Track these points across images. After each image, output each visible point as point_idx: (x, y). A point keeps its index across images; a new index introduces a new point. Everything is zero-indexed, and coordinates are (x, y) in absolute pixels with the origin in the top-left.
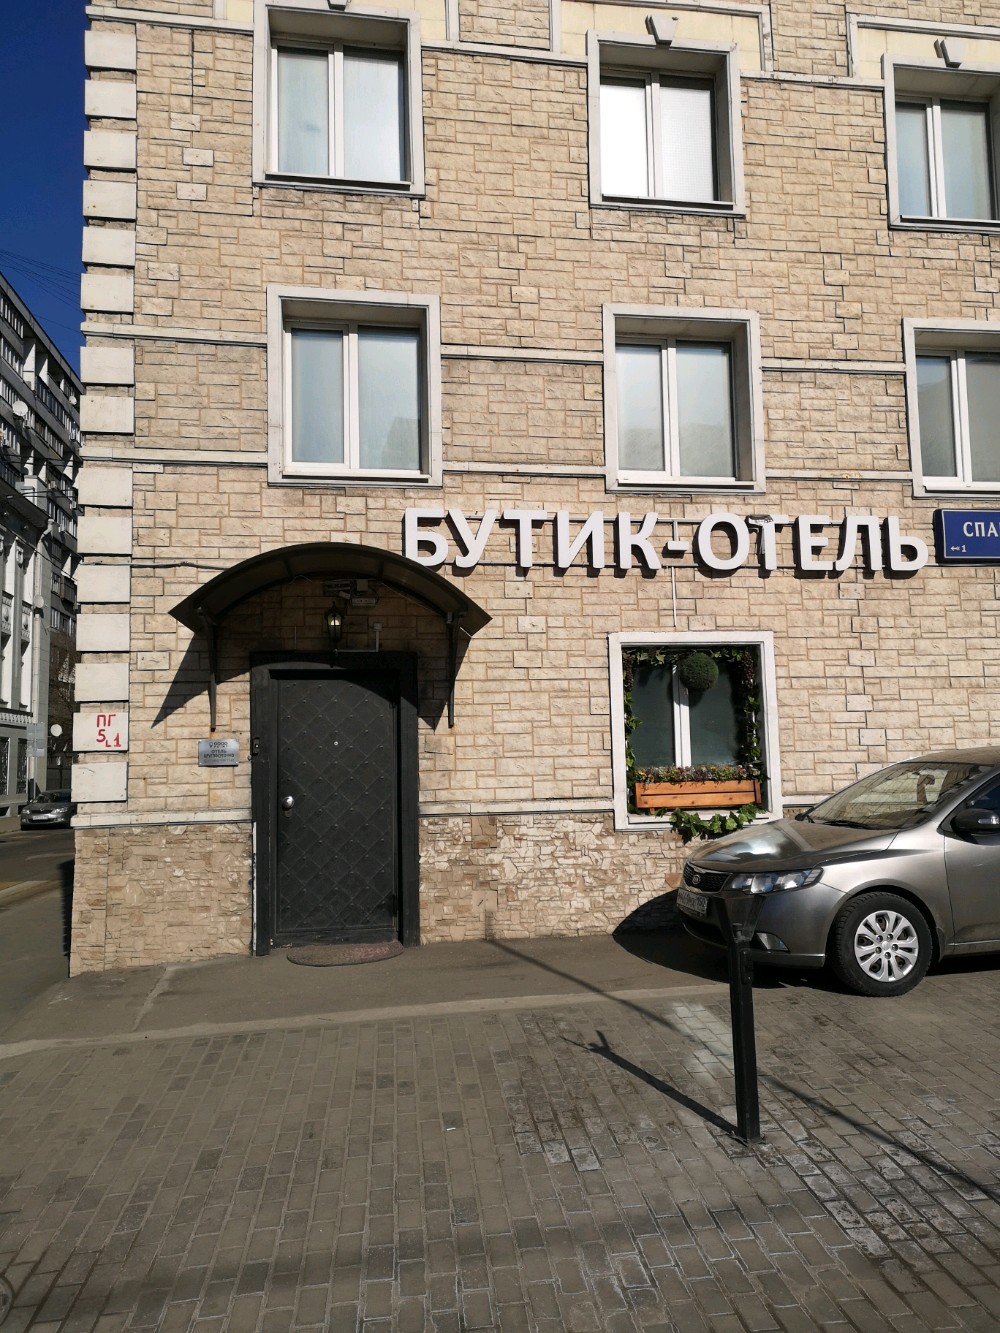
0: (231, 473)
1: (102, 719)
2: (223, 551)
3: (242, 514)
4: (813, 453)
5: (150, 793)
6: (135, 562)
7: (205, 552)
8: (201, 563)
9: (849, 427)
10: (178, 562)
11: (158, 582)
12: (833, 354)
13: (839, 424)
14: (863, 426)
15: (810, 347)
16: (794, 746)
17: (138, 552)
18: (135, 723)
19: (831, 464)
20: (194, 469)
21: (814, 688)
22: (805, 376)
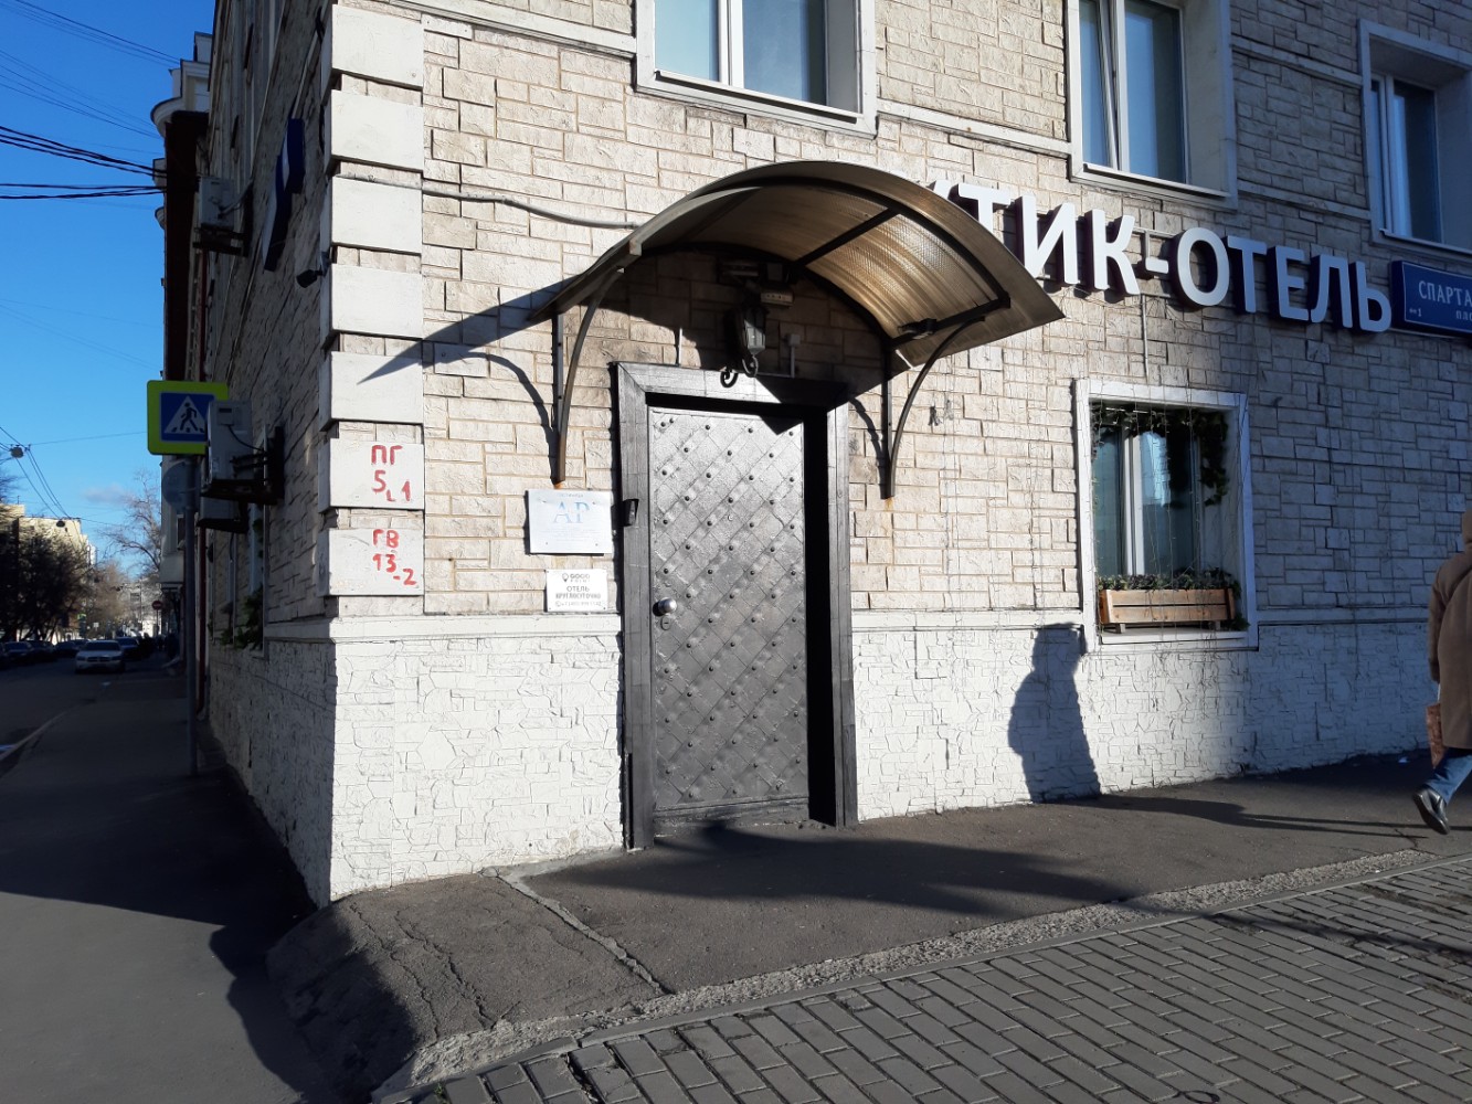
0: (580, 61)
1: (379, 453)
2: (570, 190)
3: (598, 132)
4: (1281, 169)
5: (462, 585)
6: (428, 186)
7: (542, 186)
8: (535, 204)
9: (1312, 143)
10: (498, 195)
11: (468, 227)
12: (1297, 47)
13: (1303, 138)
14: (1324, 145)
15: (1275, 33)
16: (1265, 546)
17: (432, 170)
18: (434, 464)
19: (1296, 186)
20: (522, 43)
21: (1284, 473)
22: (1272, 68)
